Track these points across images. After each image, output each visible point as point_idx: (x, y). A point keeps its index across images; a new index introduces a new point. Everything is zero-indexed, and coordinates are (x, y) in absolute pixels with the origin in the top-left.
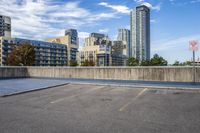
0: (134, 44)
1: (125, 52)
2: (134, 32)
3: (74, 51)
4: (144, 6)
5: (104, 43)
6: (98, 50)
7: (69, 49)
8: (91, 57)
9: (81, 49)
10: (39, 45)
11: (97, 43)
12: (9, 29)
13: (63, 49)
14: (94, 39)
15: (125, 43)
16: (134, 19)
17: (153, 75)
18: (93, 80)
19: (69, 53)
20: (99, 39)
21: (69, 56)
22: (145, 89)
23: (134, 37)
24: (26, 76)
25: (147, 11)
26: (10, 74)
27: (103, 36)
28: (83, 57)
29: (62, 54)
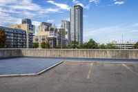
0: (72, 31)
1: (67, 37)
2: (72, 23)
3: (31, 35)
4: (79, 6)
5: (52, 30)
6: (48, 34)
7: (27, 34)
9: (36, 34)
11: (47, 30)
13: (23, 33)
14: (45, 27)
15: (67, 30)
16: (73, 14)
19: (28, 36)
20: (48, 27)
21: (28, 39)
23: (72, 27)
25: (81, 9)
28: (37, 40)
29: (23, 37)
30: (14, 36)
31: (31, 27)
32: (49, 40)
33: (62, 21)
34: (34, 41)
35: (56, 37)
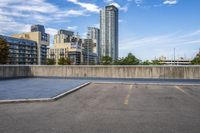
0: (103, 43)
2: (103, 31)
3: (44, 48)
4: (113, 6)
5: (74, 40)
6: (69, 47)
7: (39, 46)
8: (62, 54)
11: (67, 40)
13: (33, 45)
14: (64, 36)
16: (103, 18)
19: (39, 50)
20: (69, 37)
21: (39, 53)
23: (103, 36)
25: (116, 10)
27: (73, 33)
29: (32, 51)
30: (20, 50)
31: (44, 37)
32: (69, 55)
33: (89, 28)
34: (49, 57)
35: (80, 51)
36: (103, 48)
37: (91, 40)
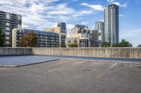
0: (107, 32)
1: (100, 38)
2: (107, 23)
4: (114, 5)
5: (85, 31)
6: (80, 36)
8: (76, 41)
9: (68, 36)
10: (40, 34)
11: (79, 32)
12: (20, 23)
13: (56, 36)
14: (78, 29)
15: (100, 31)
17: (121, 54)
18: (77, 57)
19: (60, 39)
20: (81, 29)
22: (115, 63)
23: (107, 27)
24: (31, 54)
26: (21, 52)
27: (84, 26)
28: (69, 42)
33: (96, 23)
36: (107, 36)
37: (97, 31)
